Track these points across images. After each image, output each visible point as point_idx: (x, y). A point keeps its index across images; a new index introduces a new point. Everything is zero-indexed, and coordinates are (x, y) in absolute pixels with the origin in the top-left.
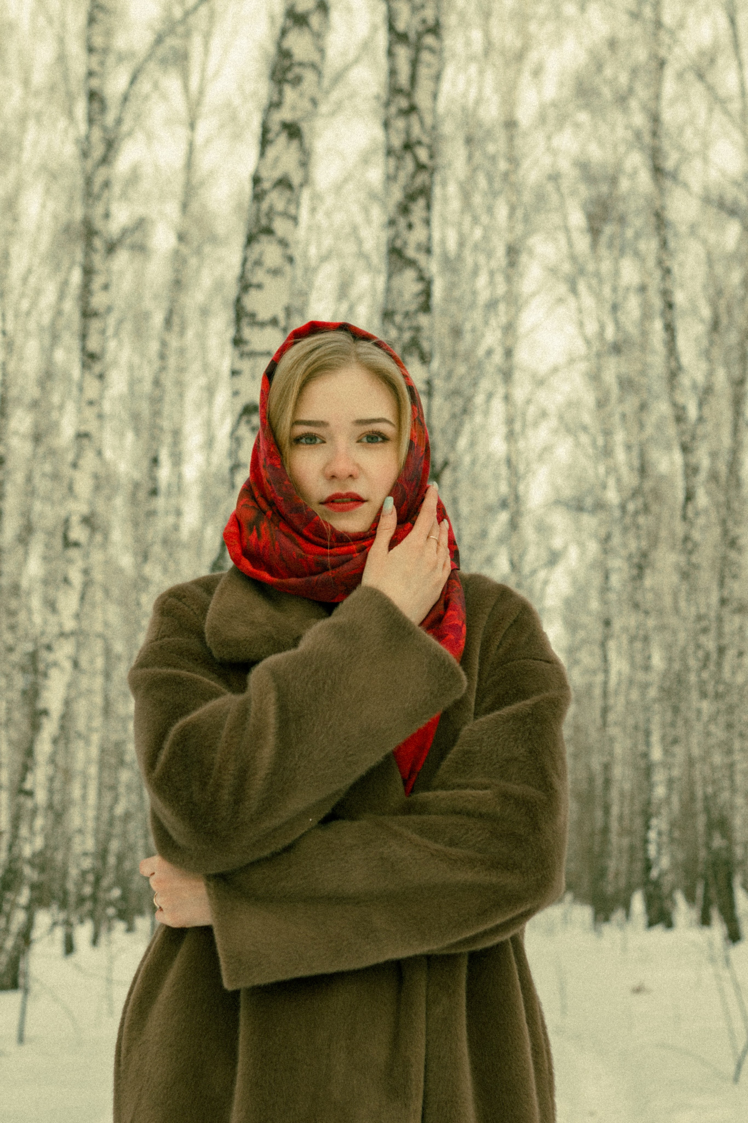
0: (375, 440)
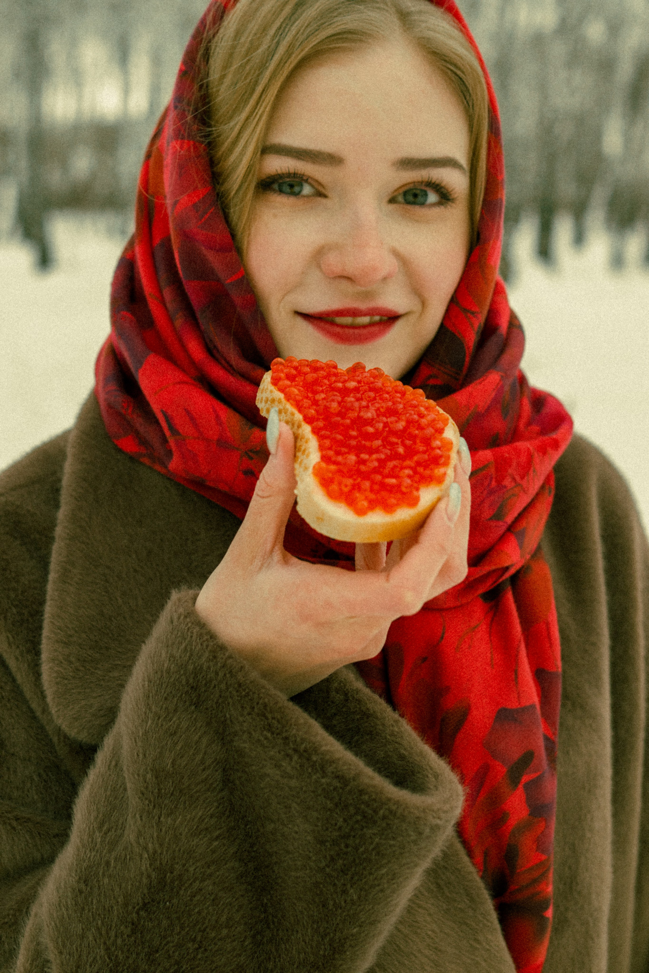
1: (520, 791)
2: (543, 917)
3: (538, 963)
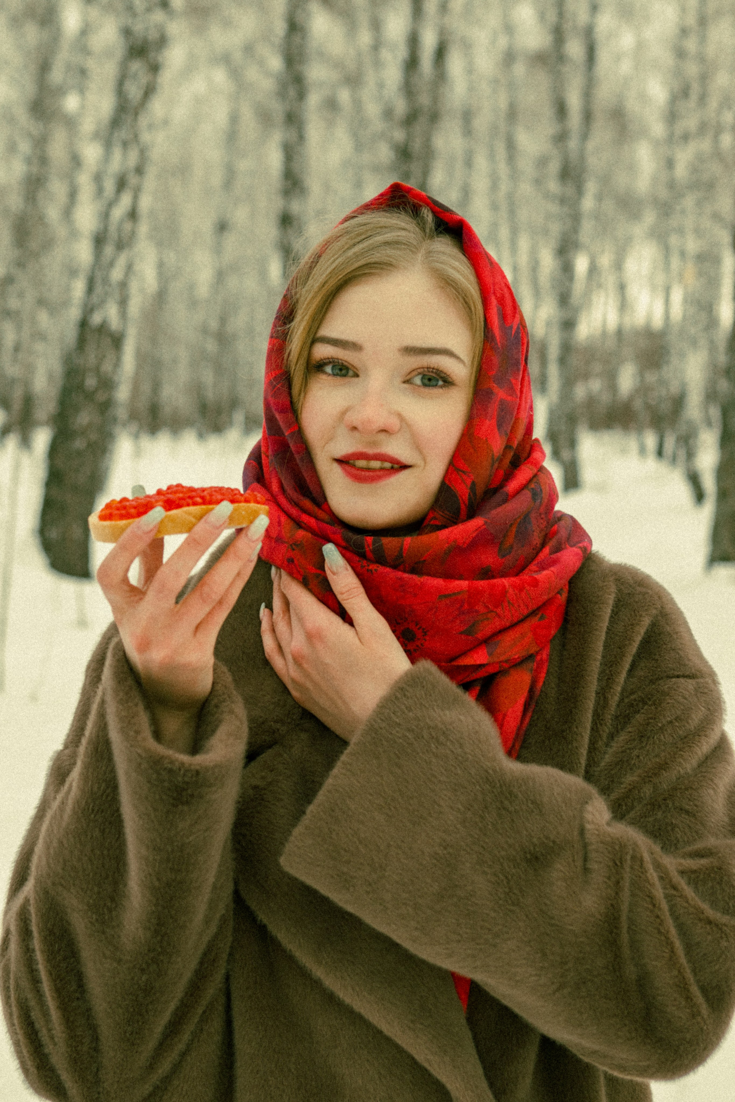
0: (433, 383)
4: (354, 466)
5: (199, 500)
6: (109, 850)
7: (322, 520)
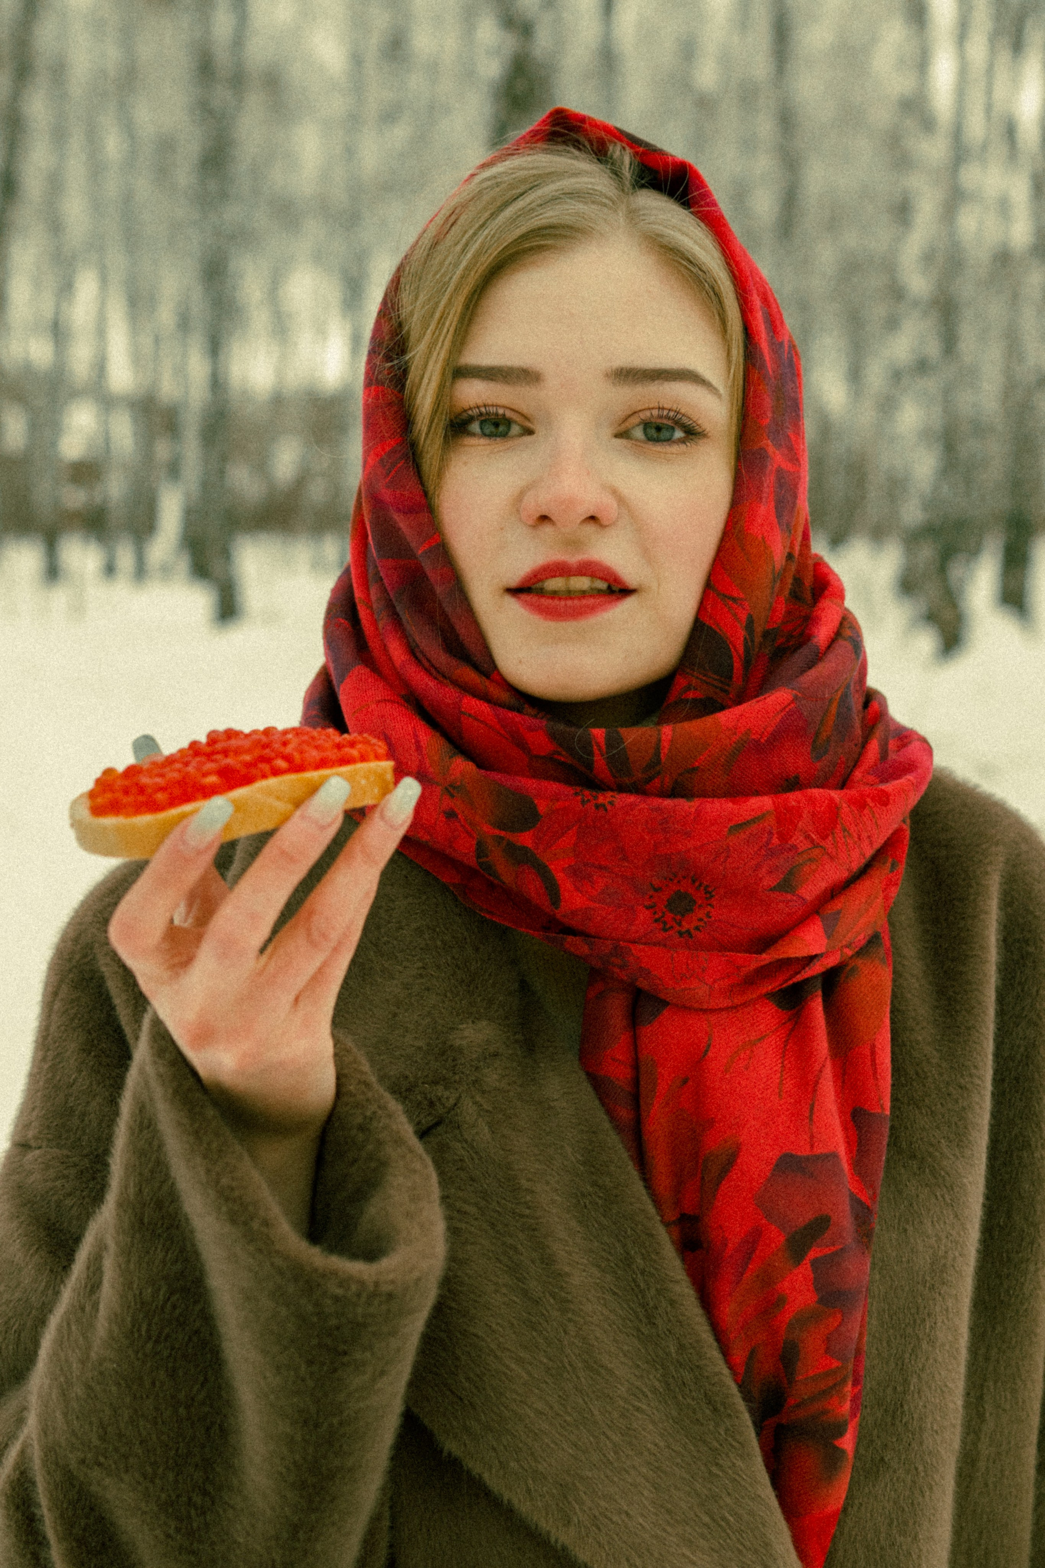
1: (805, 1269)
2: (836, 1448)
3: (829, 1509)
4: (541, 593)
5: (281, 764)
6: (188, 1407)
7: (502, 705)
